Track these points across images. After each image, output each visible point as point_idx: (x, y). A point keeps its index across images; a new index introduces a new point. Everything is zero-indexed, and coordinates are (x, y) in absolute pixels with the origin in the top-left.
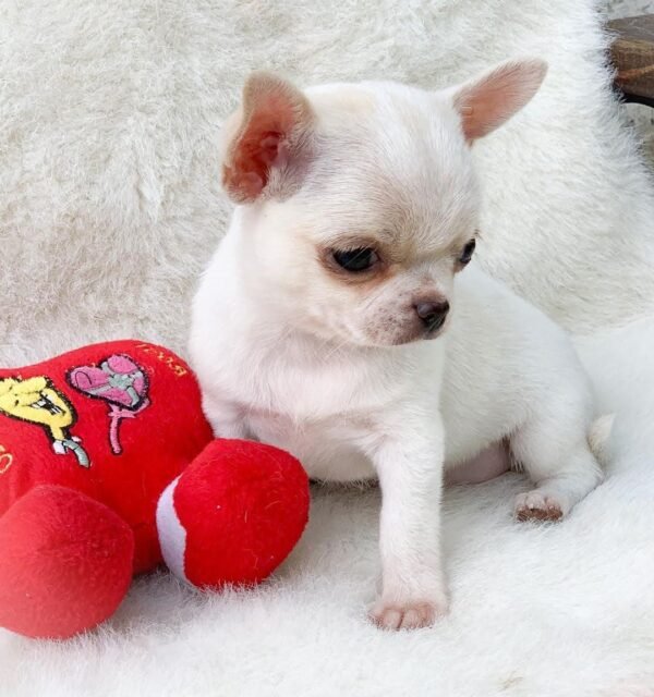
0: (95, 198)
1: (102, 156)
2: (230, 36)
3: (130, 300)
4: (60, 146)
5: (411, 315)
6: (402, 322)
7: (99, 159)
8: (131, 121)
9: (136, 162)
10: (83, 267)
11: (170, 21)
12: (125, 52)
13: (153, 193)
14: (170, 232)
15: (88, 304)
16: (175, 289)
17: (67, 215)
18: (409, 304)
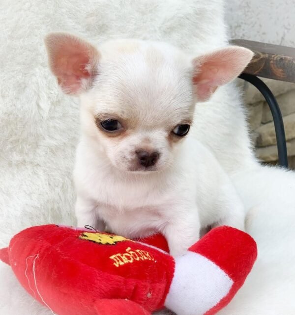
0: (19, 106)
1: (23, 86)
2: (83, 32)
3: (31, 156)
4: (4, 80)
5: (134, 156)
6: (130, 160)
7: (21, 88)
8: (37, 70)
9: (38, 90)
10: (11, 139)
11: (57, 22)
12: (36, 36)
13: (45, 105)
14: (51, 124)
15: (12, 156)
16: (52, 151)
17: (6, 113)
18: (134, 151)
